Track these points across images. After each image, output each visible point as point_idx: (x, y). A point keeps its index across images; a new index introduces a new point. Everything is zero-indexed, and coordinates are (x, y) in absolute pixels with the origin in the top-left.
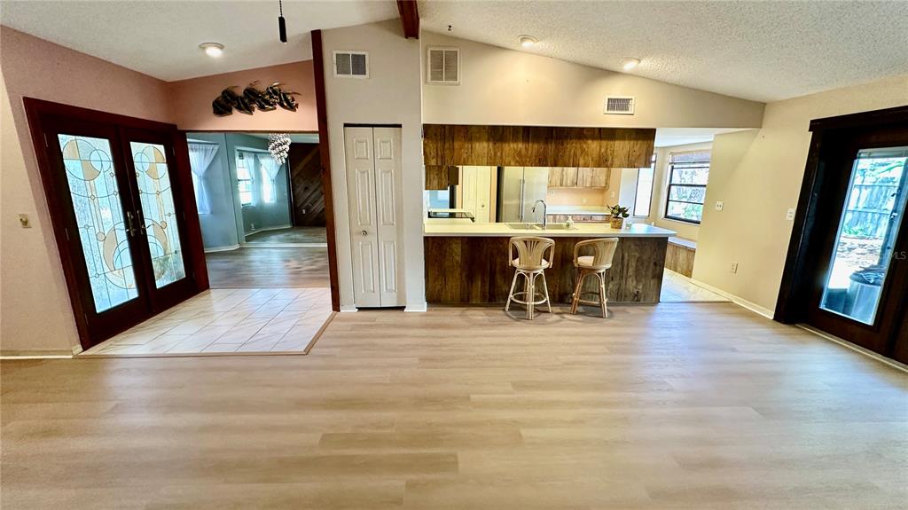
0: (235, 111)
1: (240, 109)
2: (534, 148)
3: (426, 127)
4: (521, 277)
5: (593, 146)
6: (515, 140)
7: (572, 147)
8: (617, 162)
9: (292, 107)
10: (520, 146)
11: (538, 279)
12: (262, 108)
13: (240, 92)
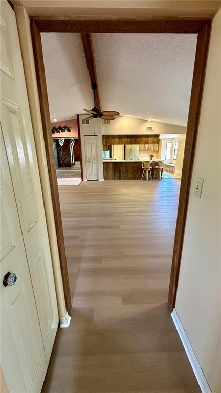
0: (56, 132)
1: (57, 132)
2: (129, 140)
3: (103, 135)
4: (145, 171)
5: (144, 139)
6: (125, 138)
7: (139, 139)
8: (150, 143)
9: (69, 131)
10: (126, 139)
11: (149, 171)
12: (62, 131)
13: (57, 128)
